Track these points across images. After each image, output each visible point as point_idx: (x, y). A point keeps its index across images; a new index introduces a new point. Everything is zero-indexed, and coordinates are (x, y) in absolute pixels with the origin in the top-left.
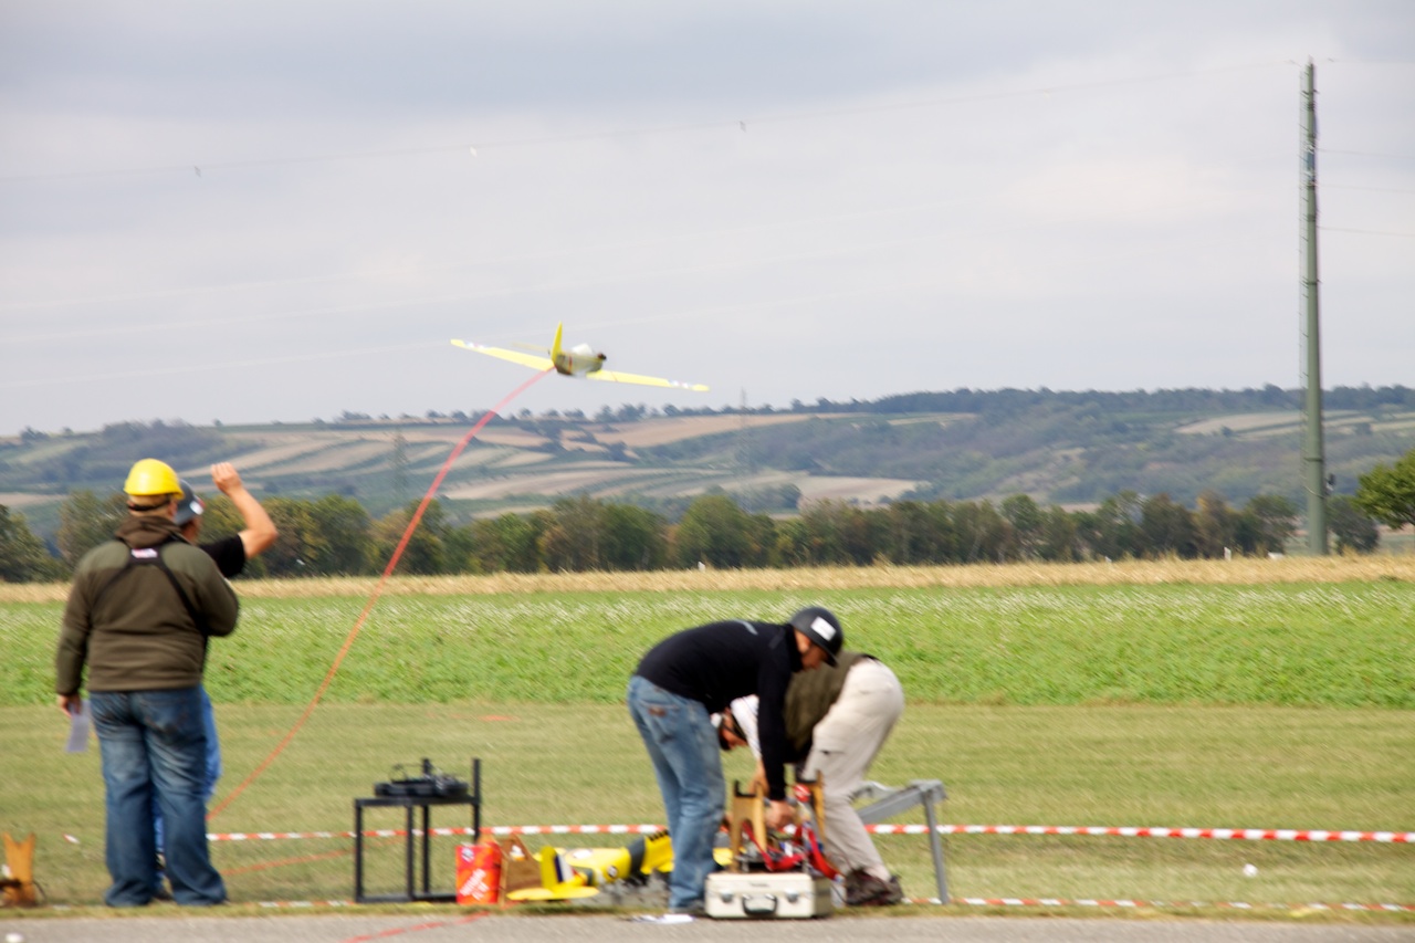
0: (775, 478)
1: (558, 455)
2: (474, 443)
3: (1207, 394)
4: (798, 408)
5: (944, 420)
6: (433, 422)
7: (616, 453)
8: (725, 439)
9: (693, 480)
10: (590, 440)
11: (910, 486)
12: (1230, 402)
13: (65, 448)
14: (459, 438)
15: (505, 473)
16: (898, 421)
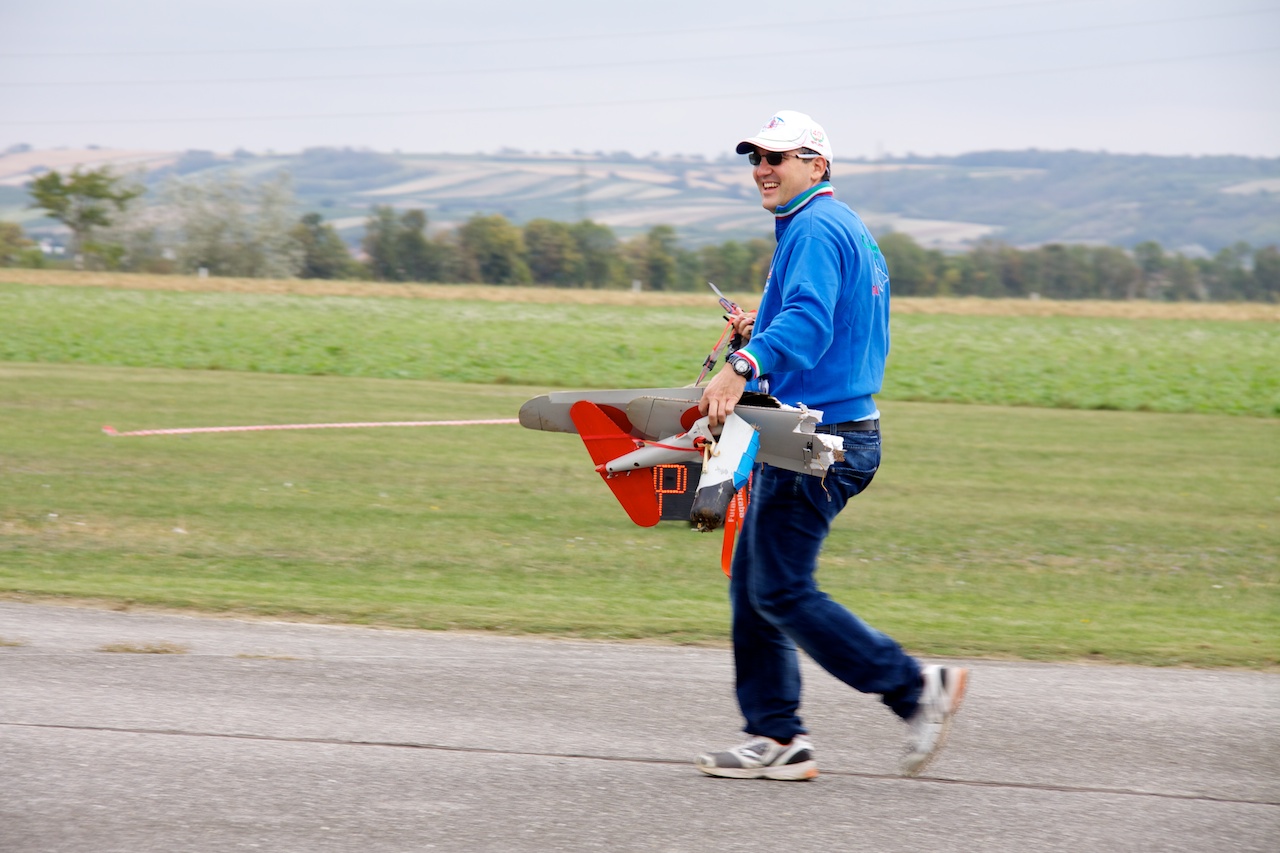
1: (685, 192)
3: (1245, 160)
12: (1265, 168)
13: (270, 166)
15: (638, 205)
16: (976, 174)
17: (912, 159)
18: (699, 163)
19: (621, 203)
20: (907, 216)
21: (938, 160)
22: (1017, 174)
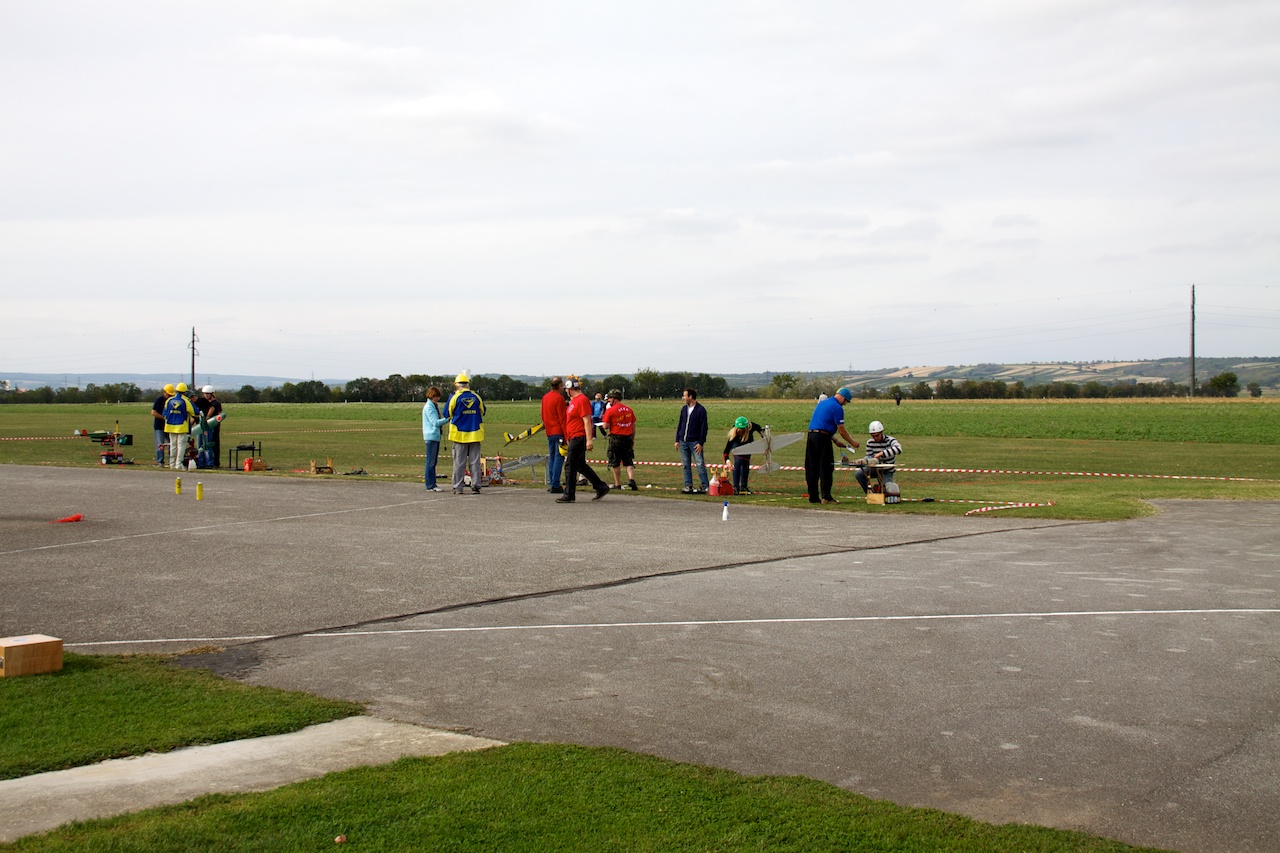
1: (1081, 371)
2: (1061, 368)
3: (1240, 358)
4: (1139, 361)
6: (1052, 363)
8: (1121, 368)
10: (1089, 368)
12: (1245, 360)
14: (1058, 367)
15: (1068, 375)
16: (1163, 364)
17: (1145, 361)
18: (1086, 364)
19: (1063, 375)
20: (1142, 375)
21: (1153, 361)
22: (1174, 364)
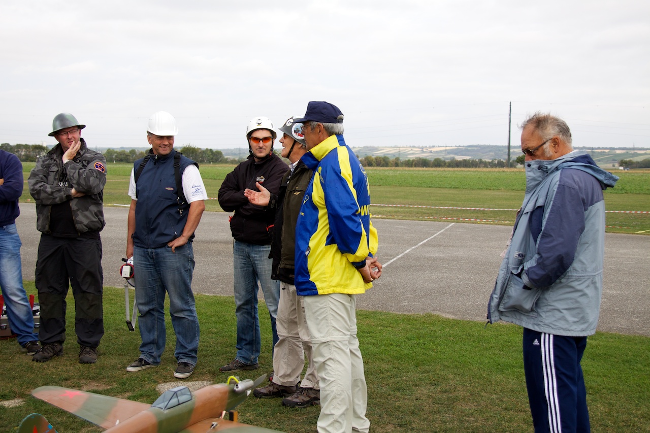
0: (452, 156)
5: (475, 148)
6: (406, 147)
7: (431, 152)
8: (446, 150)
9: (441, 156)
10: (427, 150)
11: (470, 157)
13: (358, 149)
14: (410, 149)
15: (416, 154)
16: (469, 148)
17: (460, 146)
18: (426, 147)
19: (413, 154)
20: (458, 155)
21: (463, 146)
